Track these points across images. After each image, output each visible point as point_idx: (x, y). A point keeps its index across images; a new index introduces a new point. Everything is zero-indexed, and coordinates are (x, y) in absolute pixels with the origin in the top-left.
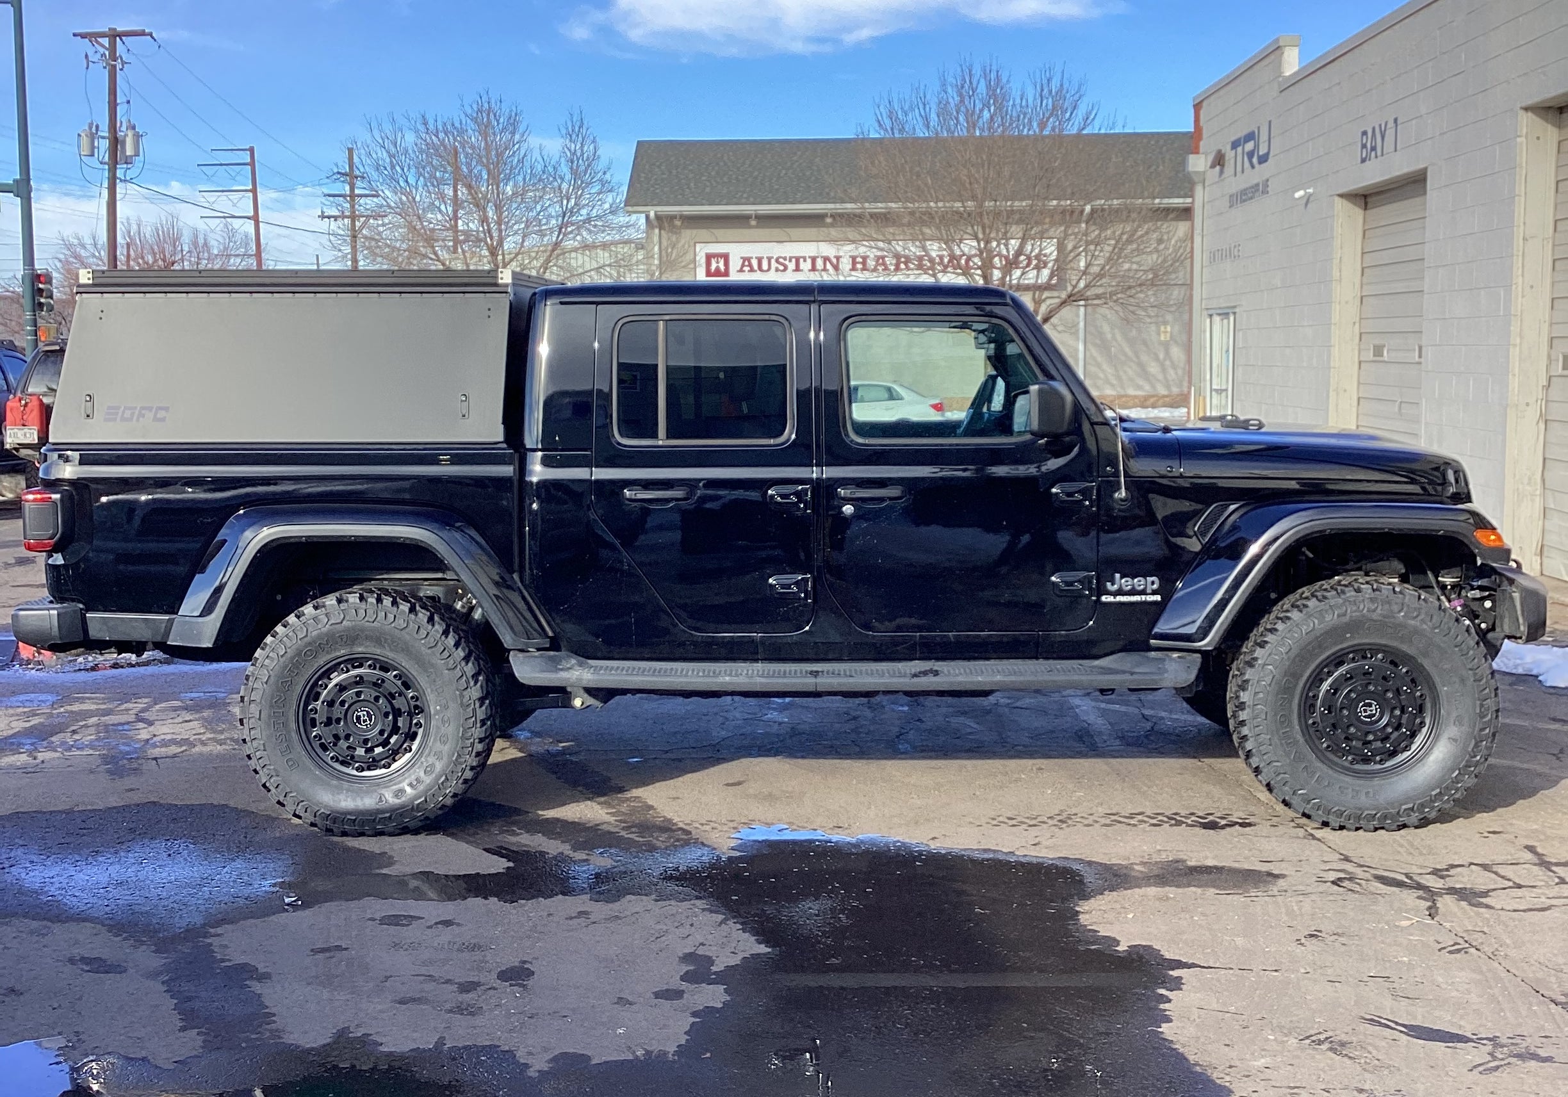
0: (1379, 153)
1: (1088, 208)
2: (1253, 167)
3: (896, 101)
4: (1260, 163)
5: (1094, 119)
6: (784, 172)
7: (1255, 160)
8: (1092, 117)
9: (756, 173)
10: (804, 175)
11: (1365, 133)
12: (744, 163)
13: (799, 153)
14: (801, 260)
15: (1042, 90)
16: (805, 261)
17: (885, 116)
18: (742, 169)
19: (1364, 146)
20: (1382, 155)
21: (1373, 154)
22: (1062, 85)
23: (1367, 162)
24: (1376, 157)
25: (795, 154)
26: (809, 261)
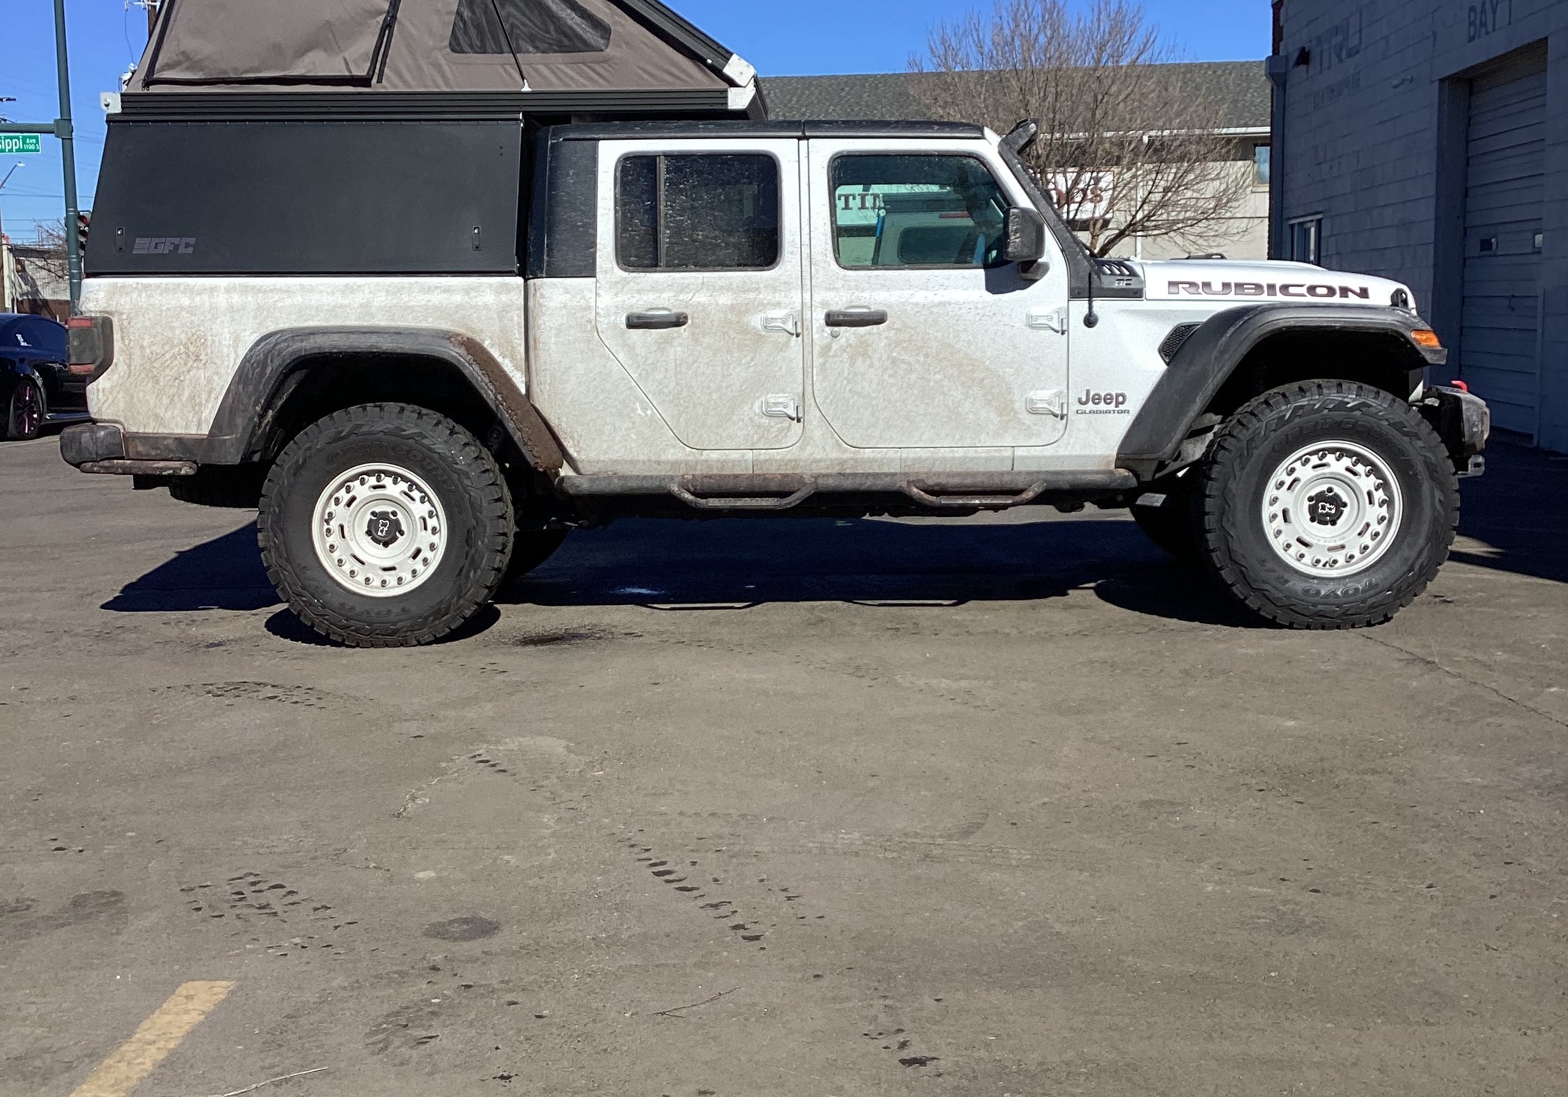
0: (1490, 28)
1: (1146, 139)
2: (1341, 61)
3: (949, 27)
4: (1350, 56)
5: (1153, 42)
6: (832, 107)
7: (1344, 54)
8: (1152, 39)
9: (804, 109)
10: (852, 110)
11: (1472, 9)
12: (790, 100)
13: (847, 89)
14: (851, 198)
15: (1100, 13)
16: (854, 198)
17: (937, 42)
18: (789, 105)
19: (1471, 23)
20: (1494, 30)
21: (1483, 30)
22: (1120, 7)
23: (1477, 40)
24: (1487, 33)
25: (843, 90)
26: (858, 199)
